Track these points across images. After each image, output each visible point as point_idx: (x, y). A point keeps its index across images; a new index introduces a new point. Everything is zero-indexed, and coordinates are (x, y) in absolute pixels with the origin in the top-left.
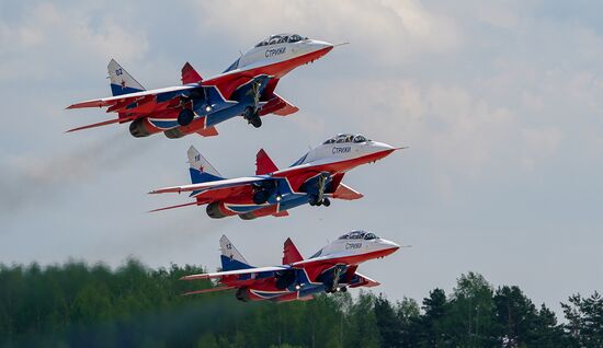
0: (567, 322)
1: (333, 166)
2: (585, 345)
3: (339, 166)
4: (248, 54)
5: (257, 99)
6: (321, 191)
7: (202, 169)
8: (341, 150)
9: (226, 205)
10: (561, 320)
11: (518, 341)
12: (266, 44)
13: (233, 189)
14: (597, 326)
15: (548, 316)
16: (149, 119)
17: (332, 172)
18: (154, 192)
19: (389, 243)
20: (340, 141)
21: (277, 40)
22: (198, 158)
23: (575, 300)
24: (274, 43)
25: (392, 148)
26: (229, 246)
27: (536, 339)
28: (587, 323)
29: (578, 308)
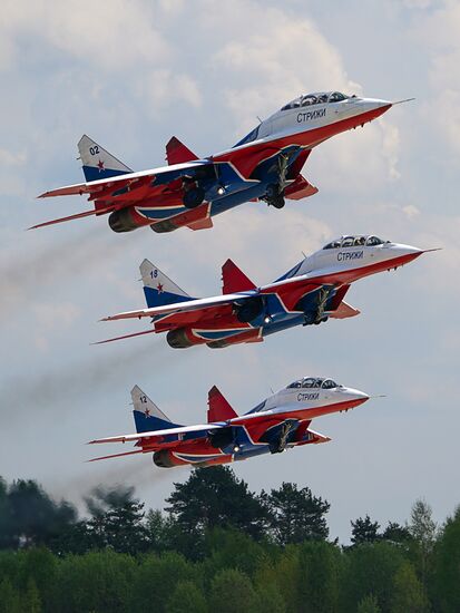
0: (90, 517)
1: (340, 278)
2: (110, 543)
3: (347, 275)
4: (271, 120)
5: (282, 177)
6: (321, 308)
7: (160, 287)
8: (350, 256)
9: (195, 332)
10: (84, 515)
11: (37, 540)
12: (296, 106)
13: (205, 311)
14: (123, 521)
15: (69, 512)
16: (137, 209)
17: (337, 285)
18: (110, 319)
19: (354, 391)
20: (346, 245)
21: (310, 100)
22: (155, 273)
23: (98, 493)
24: (307, 104)
25: (420, 250)
26: (144, 399)
27: (57, 537)
28: (112, 518)
29: (100, 501)
